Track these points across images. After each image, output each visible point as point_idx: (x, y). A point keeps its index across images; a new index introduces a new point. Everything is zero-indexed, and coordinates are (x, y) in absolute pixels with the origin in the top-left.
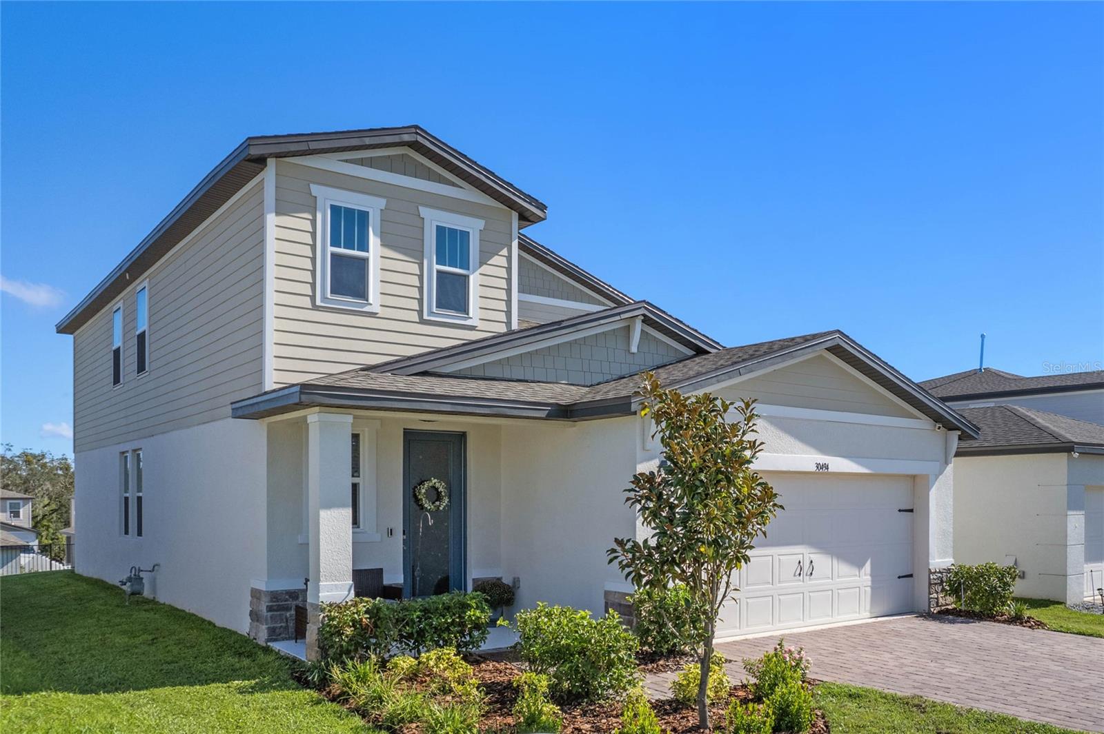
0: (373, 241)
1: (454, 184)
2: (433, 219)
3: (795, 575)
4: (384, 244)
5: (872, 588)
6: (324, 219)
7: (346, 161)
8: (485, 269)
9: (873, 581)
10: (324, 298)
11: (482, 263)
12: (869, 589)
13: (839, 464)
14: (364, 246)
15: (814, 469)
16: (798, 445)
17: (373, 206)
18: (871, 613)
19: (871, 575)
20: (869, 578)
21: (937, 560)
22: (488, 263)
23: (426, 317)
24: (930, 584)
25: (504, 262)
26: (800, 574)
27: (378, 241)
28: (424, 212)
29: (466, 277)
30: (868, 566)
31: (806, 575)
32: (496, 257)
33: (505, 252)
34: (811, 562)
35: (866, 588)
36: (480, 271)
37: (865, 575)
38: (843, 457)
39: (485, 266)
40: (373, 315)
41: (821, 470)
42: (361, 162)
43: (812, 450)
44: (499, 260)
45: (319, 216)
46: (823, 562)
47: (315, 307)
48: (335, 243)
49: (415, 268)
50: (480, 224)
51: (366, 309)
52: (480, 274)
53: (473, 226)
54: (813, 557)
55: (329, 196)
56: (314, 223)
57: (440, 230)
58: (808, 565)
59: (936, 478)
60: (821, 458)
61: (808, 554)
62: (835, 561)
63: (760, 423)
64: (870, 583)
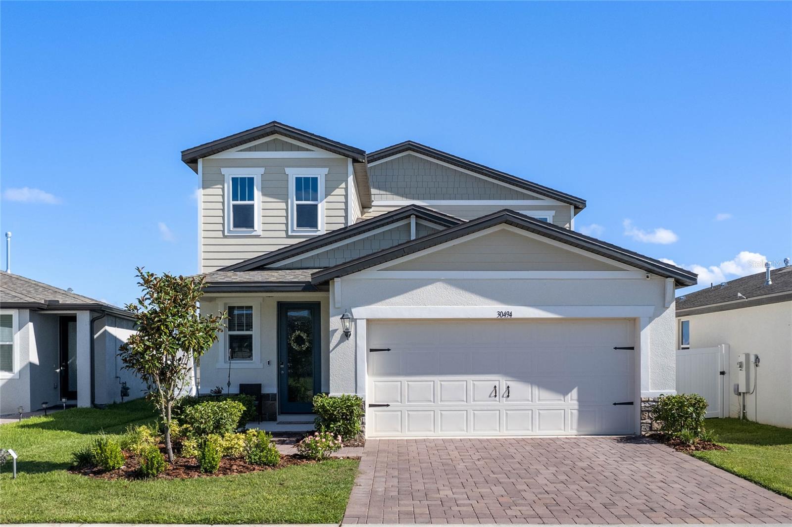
0: (257, 193)
1: (307, 150)
2: (294, 173)
3: (490, 396)
4: (264, 195)
6: (228, 186)
7: (241, 151)
8: (330, 198)
9: (579, 406)
10: (229, 231)
11: (326, 196)
12: (576, 412)
13: (520, 312)
14: (251, 198)
15: (496, 316)
16: (482, 299)
17: (256, 173)
18: (578, 431)
20: (576, 402)
21: (651, 391)
22: (332, 194)
23: (290, 234)
24: (642, 411)
25: (343, 192)
26: (496, 396)
27: (261, 193)
28: (288, 171)
29: (316, 206)
30: (574, 393)
31: (503, 397)
32: (337, 189)
33: (343, 185)
34: (508, 387)
35: (573, 411)
36: (325, 200)
37: (572, 399)
38: (529, 306)
39: (329, 196)
40: (258, 237)
41: (504, 317)
42: (250, 149)
43: (494, 302)
44: (340, 191)
45: (226, 186)
46: (521, 388)
47: (225, 237)
48: (235, 198)
49: (283, 205)
50: (326, 171)
51: (253, 234)
52: (326, 202)
53: (320, 173)
54: (509, 383)
55: (230, 173)
56: (223, 189)
57: (298, 180)
58: (505, 389)
59: (651, 319)
60: (504, 308)
61: (502, 382)
62: (536, 390)
63: (439, 285)
64: (577, 407)
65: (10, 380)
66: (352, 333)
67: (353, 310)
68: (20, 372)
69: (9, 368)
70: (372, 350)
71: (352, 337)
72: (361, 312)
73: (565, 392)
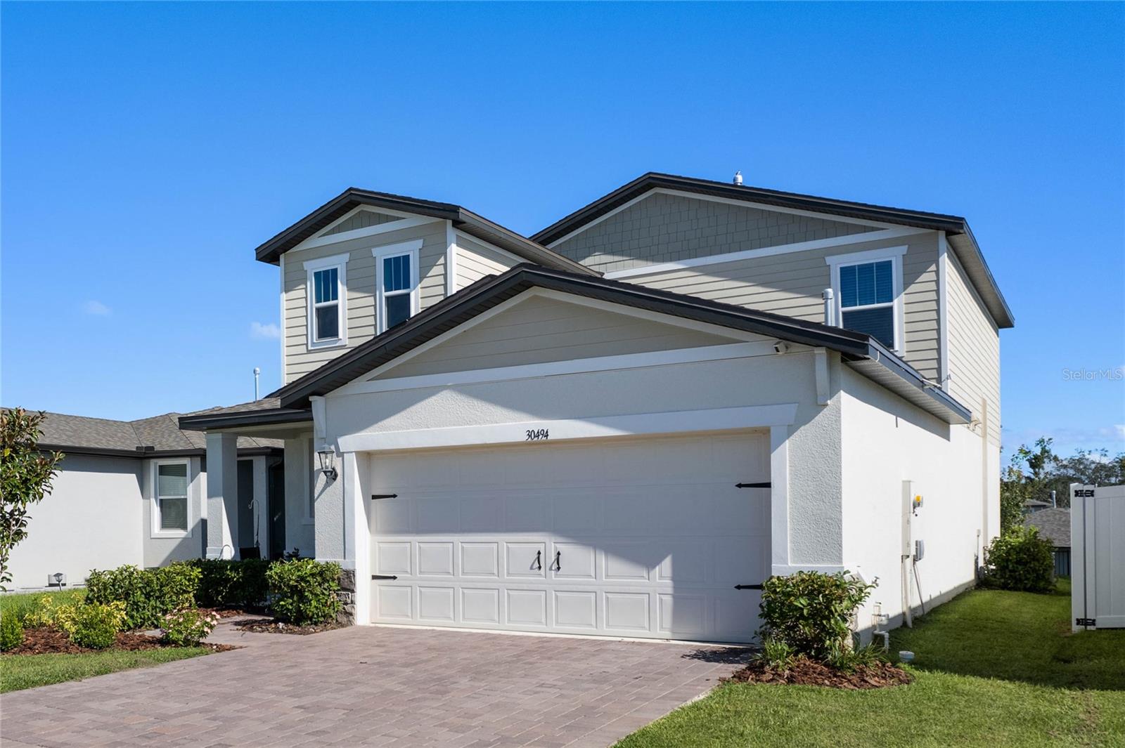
0: (341, 288)
1: (398, 219)
2: (382, 253)
3: (531, 568)
4: (349, 290)
5: (676, 598)
6: (311, 285)
7: (324, 235)
8: (426, 282)
9: (675, 588)
10: (313, 344)
11: (421, 279)
12: (668, 600)
13: (559, 429)
14: (335, 297)
15: (523, 437)
17: (338, 262)
18: (673, 632)
19: (673, 579)
20: (669, 582)
22: (428, 275)
25: (441, 270)
26: (540, 568)
27: (345, 288)
28: (375, 252)
29: (408, 295)
30: (666, 565)
31: (551, 569)
32: (435, 267)
33: (441, 260)
34: (559, 554)
35: (664, 597)
36: (420, 286)
37: (661, 577)
38: (575, 418)
39: (425, 279)
41: (536, 439)
42: (333, 232)
43: (523, 416)
45: (309, 284)
46: (575, 555)
47: (309, 352)
48: (318, 301)
49: (370, 301)
50: (419, 243)
51: (338, 343)
52: (422, 288)
53: (411, 249)
54: (561, 548)
55: (314, 266)
56: (306, 289)
57: (387, 262)
58: (553, 558)
59: (791, 430)
60: (537, 424)
61: (549, 544)
62: (602, 559)
63: (446, 394)
64: (670, 590)
65: (185, 539)
66: (339, 471)
67: (341, 441)
68: (192, 530)
69: (184, 527)
70: (374, 497)
71: (339, 478)
72: (350, 443)
73: (650, 563)
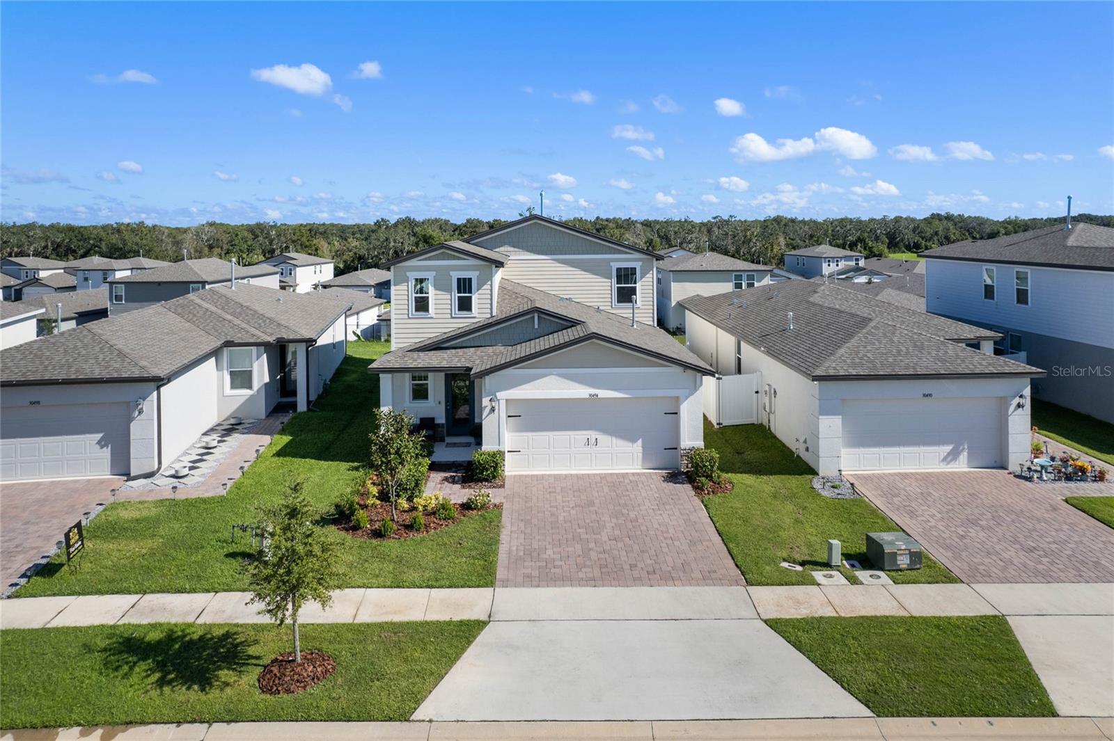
0: (431, 287)
2: (456, 275)
3: (584, 445)
4: (436, 289)
5: (643, 454)
6: (411, 284)
7: (420, 260)
8: (480, 292)
9: (643, 450)
10: (412, 314)
11: (478, 290)
12: (640, 455)
13: (603, 393)
14: (427, 291)
15: (588, 397)
16: (577, 385)
17: (430, 275)
18: (642, 467)
19: (643, 447)
20: (641, 448)
21: (687, 443)
22: (481, 289)
23: (454, 316)
24: (681, 456)
25: (489, 287)
26: (588, 445)
27: (433, 289)
28: (451, 273)
29: (471, 297)
30: (640, 442)
31: (592, 445)
32: (485, 285)
33: (489, 283)
34: (596, 439)
35: (638, 454)
37: (637, 446)
38: (612, 390)
40: (431, 318)
41: (593, 397)
42: (425, 259)
43: (587, 387)
44: (487, 287)
46: (604, 439)
47: (409, 318)
48: (416, 292)
49: (448, 297)
50: (477, 273)
51: (429, 316)
52: (478, 294)
53: (473, 275)
54: (597, 437)
55: (413, 275)
56: (408, 285)
57: (459, 280)
58: (594, 440)
59: (687, 398)
60: (593, 391)
61: (592, 435)
62: (614, 439)
64: (641, 451)
66: (497, 408)
67: (498, 394)
70: (509, 416)
71: (496, 411)
72: (502, 395)
73: (634, 441)
